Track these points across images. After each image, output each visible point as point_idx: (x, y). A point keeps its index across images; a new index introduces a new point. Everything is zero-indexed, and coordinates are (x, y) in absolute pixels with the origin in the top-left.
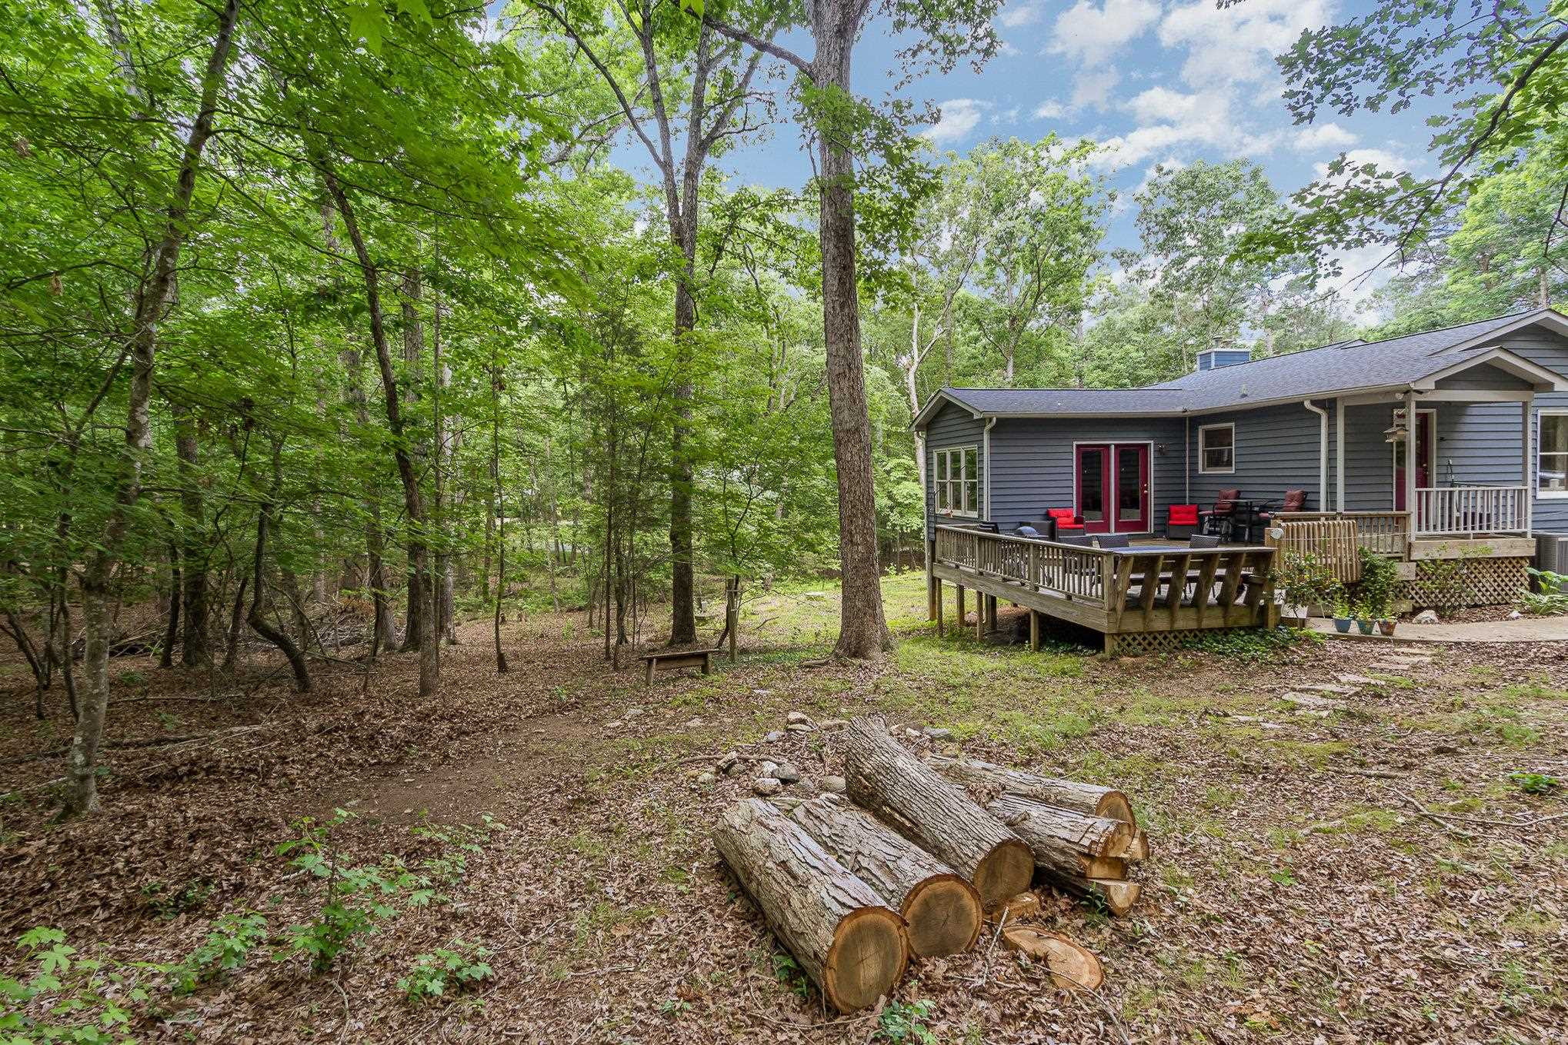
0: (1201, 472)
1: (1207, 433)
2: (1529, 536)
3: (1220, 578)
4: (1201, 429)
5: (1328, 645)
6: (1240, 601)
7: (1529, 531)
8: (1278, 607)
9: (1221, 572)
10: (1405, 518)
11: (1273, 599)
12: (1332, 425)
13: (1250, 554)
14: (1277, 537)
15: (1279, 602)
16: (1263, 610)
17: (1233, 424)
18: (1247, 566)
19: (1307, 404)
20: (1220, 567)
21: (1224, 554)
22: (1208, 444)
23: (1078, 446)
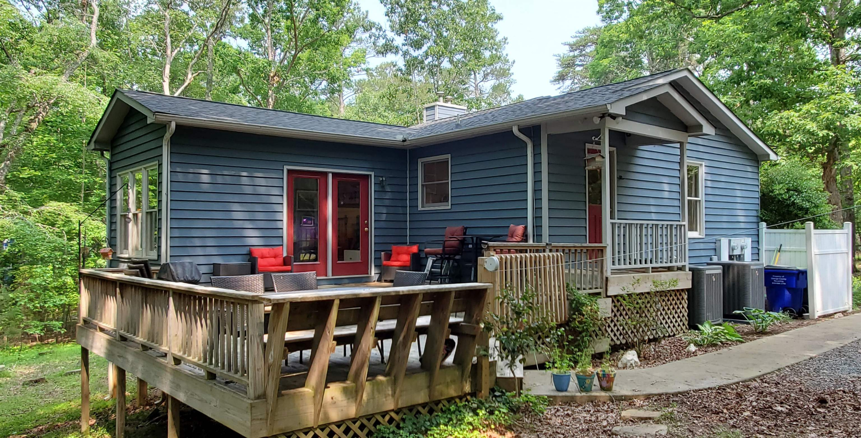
0: (420, 208)
1: (425, 165)
2: (687, 269)
3: (422, 330)
4: (420, 161)
5: (548, 412)
6: (450, 359)
7: (686, 264)
8: (493, 364)
9: (424, 321)
10: (602, 251)
11: (486, 356)
12: (537, 155)
13: (460, 293)
14: (490, 268)
15: (495, 355)
16: (476, 369)
17: (449, 156)
18: (456, 311)
19: (515, 130)
20: (421, 314)
21: (428, 295)
22: (426, 178)
23: (289, 171)
